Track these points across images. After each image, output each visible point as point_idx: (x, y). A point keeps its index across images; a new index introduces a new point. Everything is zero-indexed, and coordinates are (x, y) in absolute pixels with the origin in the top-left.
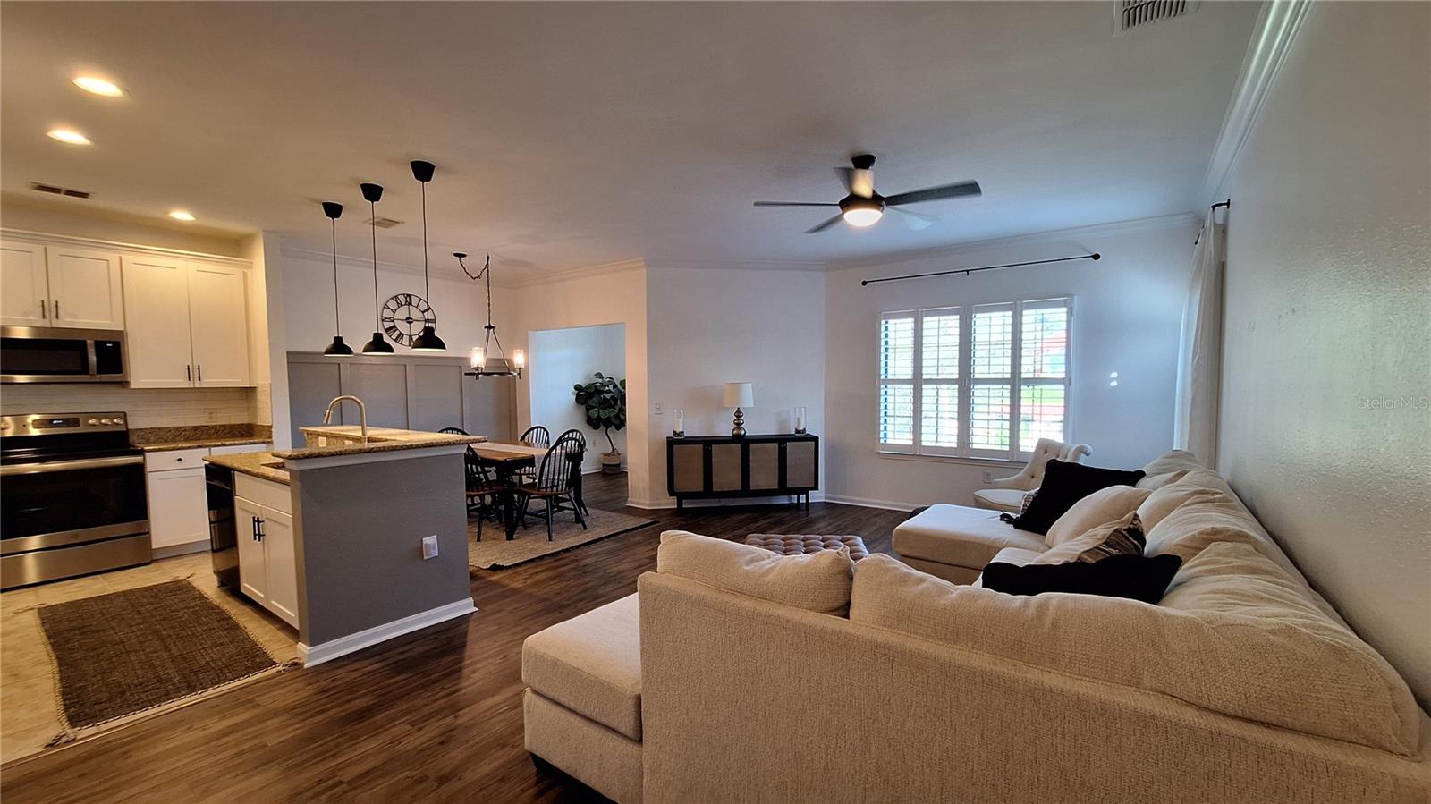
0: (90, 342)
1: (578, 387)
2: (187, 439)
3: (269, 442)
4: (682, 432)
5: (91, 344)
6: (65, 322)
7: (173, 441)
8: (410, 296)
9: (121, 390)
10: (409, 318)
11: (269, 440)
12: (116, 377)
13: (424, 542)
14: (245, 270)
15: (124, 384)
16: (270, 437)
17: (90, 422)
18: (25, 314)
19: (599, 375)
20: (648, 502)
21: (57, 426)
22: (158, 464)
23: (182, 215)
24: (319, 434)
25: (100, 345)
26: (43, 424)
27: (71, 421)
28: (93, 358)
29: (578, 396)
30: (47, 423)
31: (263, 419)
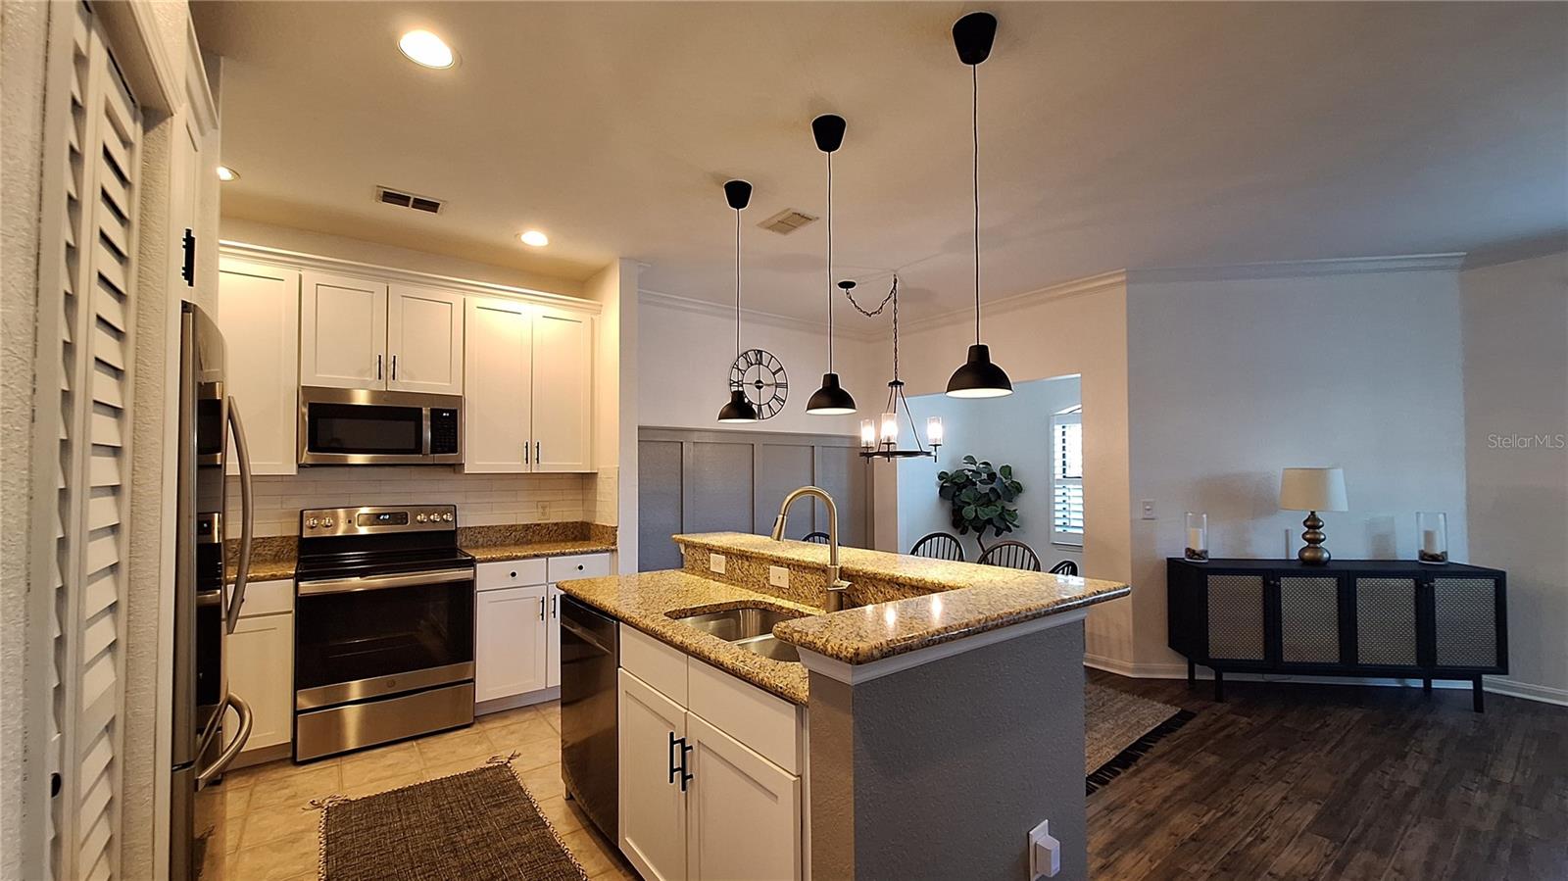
0: (426, 412)
1: (942, 476)
2: (517, 543)
3: (613, 551)
4: (1206, 552)
5: (427, 416)
6: (404, 384)
7: (503, 545)
8: (760, 352)
9: (452, 476)
10: (759, 382)
11: (613, 548)
12: (449, 458)
13: (1033, 841)
14: (594, 317)
15: (457, 467)
16: (614, 544)
17: (419, 518)
18: (361, 373)
19: (971, 460)
20: (1131, 665)
21: (385, 523)
22: (490, 577)
23: (535, 238)
24: (711, 549)
25: (436, 414)
26: (368, 519)
27: (399, 517)
28: (427, 435)
29: (942, 488)
30: (375, 519)
31: (604, 517)
